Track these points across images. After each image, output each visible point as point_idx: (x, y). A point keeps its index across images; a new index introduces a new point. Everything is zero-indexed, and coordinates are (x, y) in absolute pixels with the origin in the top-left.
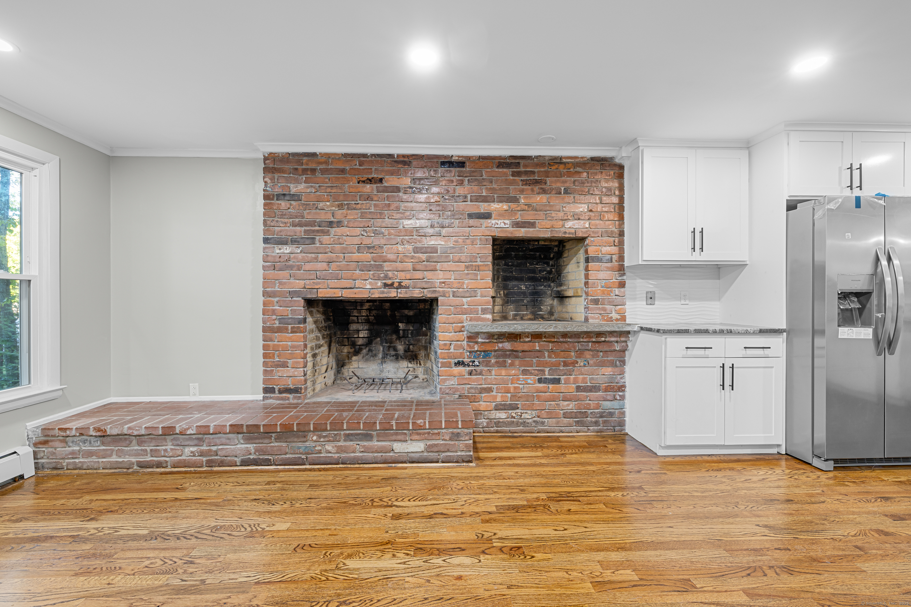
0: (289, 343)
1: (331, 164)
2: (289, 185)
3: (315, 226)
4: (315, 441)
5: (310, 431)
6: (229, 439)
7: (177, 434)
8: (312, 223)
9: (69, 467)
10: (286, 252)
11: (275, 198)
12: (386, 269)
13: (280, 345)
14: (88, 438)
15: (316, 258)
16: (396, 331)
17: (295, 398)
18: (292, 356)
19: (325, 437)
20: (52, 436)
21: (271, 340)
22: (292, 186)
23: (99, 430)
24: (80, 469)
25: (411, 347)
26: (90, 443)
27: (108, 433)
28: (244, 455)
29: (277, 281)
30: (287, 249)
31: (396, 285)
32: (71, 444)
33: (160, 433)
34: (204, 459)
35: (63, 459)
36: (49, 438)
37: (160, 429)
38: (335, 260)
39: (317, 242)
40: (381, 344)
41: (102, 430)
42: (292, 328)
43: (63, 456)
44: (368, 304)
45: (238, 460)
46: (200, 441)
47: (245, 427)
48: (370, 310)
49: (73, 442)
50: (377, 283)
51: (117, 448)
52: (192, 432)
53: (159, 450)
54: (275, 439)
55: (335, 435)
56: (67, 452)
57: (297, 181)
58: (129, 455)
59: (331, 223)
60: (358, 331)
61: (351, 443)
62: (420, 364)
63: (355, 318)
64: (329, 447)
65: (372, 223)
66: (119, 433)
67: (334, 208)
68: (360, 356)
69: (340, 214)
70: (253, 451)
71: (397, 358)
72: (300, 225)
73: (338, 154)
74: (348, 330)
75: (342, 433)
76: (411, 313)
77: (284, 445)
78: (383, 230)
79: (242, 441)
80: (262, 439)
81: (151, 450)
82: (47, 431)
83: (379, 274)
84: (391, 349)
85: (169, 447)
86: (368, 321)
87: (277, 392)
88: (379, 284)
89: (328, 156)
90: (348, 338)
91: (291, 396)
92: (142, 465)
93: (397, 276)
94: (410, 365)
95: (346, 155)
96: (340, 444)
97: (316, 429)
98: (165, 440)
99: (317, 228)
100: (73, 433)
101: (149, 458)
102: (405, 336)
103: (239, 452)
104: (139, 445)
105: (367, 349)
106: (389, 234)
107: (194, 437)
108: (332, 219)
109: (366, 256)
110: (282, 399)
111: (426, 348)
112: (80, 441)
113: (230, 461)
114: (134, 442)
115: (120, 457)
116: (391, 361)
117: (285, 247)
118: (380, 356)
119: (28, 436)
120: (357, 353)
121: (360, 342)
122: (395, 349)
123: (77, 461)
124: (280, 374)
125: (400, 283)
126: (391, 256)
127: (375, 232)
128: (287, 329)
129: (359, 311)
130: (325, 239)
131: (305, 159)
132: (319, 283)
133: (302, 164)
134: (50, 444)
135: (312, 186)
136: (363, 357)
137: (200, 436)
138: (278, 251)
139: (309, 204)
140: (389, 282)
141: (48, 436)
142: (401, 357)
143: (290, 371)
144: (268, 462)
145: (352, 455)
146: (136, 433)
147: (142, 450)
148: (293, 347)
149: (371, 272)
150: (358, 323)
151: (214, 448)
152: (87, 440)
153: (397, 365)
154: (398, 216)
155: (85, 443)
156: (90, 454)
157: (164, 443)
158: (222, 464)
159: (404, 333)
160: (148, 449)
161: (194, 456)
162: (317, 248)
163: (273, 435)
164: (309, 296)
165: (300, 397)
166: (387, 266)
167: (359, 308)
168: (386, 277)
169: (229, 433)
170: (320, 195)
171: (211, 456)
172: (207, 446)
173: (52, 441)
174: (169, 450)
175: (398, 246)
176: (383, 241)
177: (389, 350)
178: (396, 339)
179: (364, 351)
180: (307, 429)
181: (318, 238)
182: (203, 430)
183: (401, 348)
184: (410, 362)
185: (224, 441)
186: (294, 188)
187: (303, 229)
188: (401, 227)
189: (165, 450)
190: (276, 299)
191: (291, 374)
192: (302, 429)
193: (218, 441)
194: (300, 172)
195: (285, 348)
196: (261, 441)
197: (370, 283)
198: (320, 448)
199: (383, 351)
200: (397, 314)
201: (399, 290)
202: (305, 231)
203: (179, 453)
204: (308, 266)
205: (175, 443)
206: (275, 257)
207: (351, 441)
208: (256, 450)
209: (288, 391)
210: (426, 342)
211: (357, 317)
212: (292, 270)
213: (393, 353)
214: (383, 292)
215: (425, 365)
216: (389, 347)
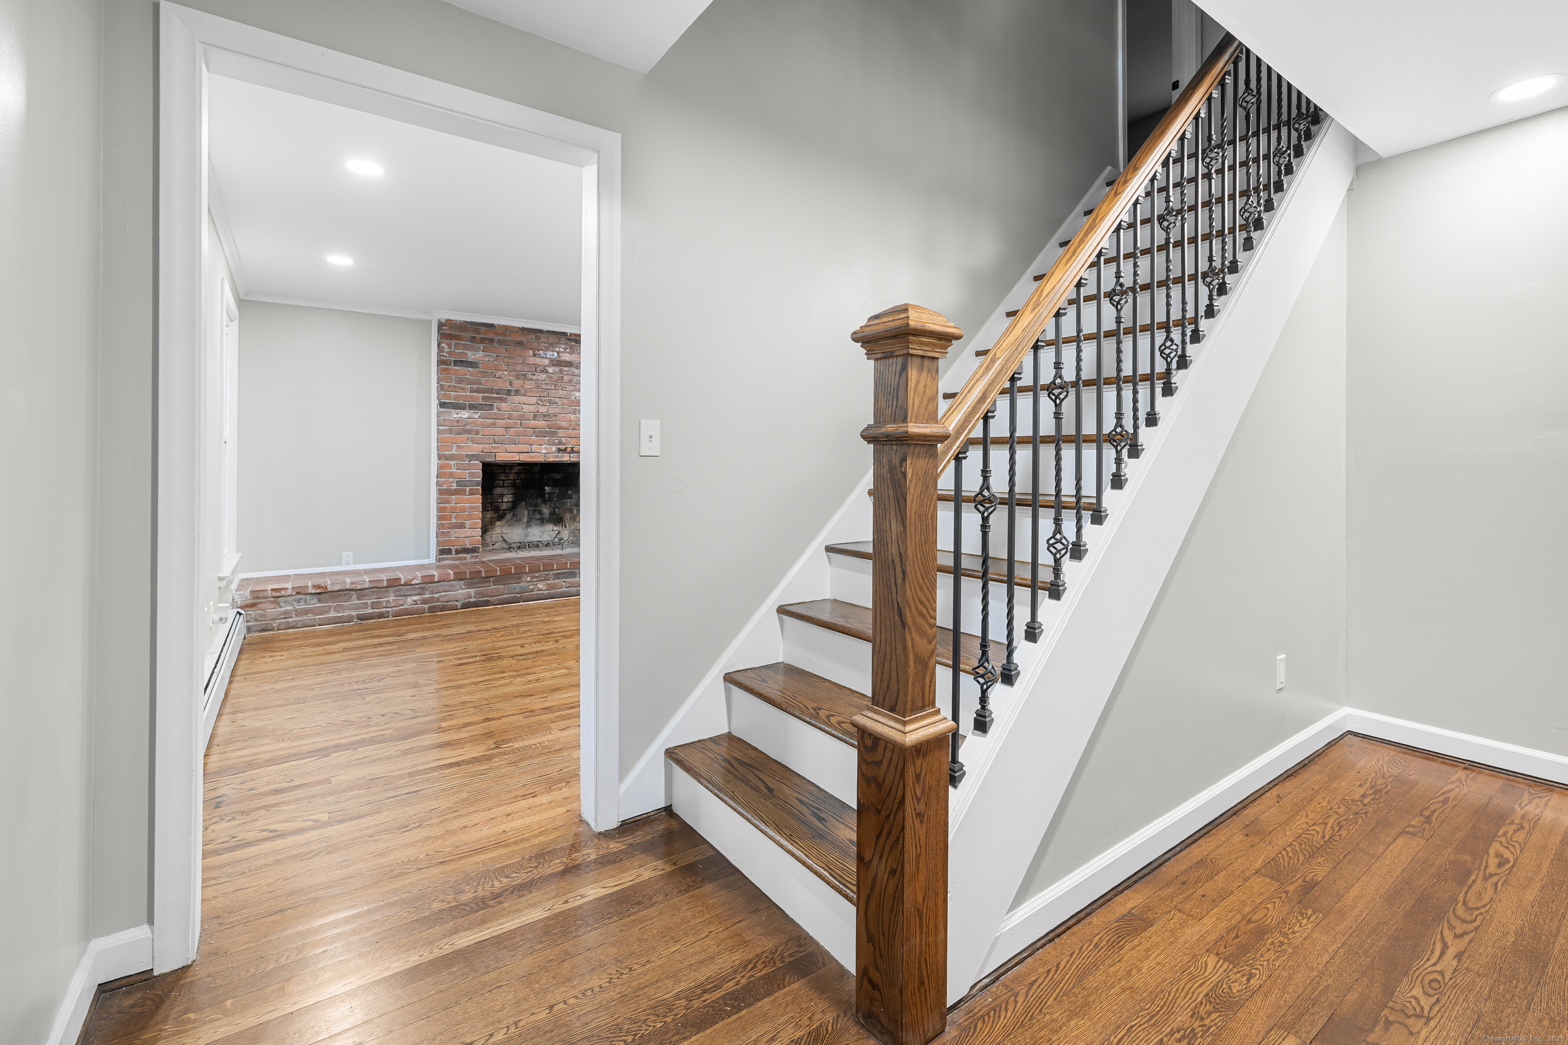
0: (467, 505)
1: (509, 336)
2: (466, 352)
3: (493, 393)
4: (529, 582)
5: (526, 573)
6: (451, 586)
7: (402, 585)
8: (490, 391)
9: (281, 628)
10: (463, 416)
11: (452, 364)
12: (560, 435)
13: (457, 507)
14: (303, 597)
15: (494, 424)
16: (542, 494)
17: (472, 557)
18: (470, 517)
19: (537, 577)
20: (264, 598)
21: (448, 502)
22: (469, 353)
23: (319, 587)
24: (293, 628)
25: (556, 510)
26: (306, 601)
27: (329, 590)
28: (465, 599)
29: (454, 445)
30: (465, 414)
31: (569, 450)
32: (283, 605)
33: (385, 585)
34: (426, 606)
35: (274, 619)
36: (258, 601)
37: (385, 581)
38: (513, 426)
39: (495, 408)
40: (526, 508)
41: (322, 587)
42: (470, 490)
43: (274, 617)
44: (518, 468)
45: (459, 604)
46: (422, 591)
47: (468, 574)
48: (518, 473)
49: (285, 602)
50: (552, 448)
51: (335, 604)
52: (417, 582)
53: (380, 602)
54: (493, 583)
55: (546, 575)
56: (279, 613)
57: (476, 350)
58: (349, 610)
59: (509, 391)
60: (502, 496)
61: (559, 581)
62: (566, 527)
63: (501, 482)
64: (540, 586)
65: (546, 393)
66: (341, 588)
67: (511, 378)
68: (504, 521)
69: (517, 383)
70: (473, 594)
71: (543, 521)
72: (478, 391)
73: (516, 328)
74: (492, 494)
75: (551, 573)
76: (559, 476)
77: (501, 587)
78: (557, 400)
79: (463, 587)
80: (482, 583)
81: (372, 603)
82: (257, 593)
83: (554, 440)
84: (537, 513)
85: (391, 599)
86: (514, 485)
87: (453, 552)
88: (554, 449)
89: (506, 328)
90: (491, 503)
91: (468, 556)
92: (362, 618)
93: (569, 442)
94: (555, 528)
95: (523, 329)
96: (549, 582)
97: (531, 571)
98: (388, 592)
99: (494, 395)
100: (289, 592)
101: (369, 611)
102: (550, 500)
103: (460, 596)
104: (359, 599)
105: (512, 513)
106: (563, 404)
107: (417, 586)
108: (510, 388)
109: (541, 423)
110: (459, 559)
111: (571, 511)
112: (294, 600)
113: (451, 605)
114: (354, 596)
115: (338, 612)
116: (537, 524)
117: (463, 412)
118: (525, 520)
119: (233, 600)
120: (500, 518)
121: (504, 506)
122: (541, 513)
123: (290, 620)
124: (457, 535)
125: (572, 448)
126: (564, 424)
127: (550, 402)
128: (465, 491)
129: (507, 475)
130: (504, 406)
131: (483, 329)
132: (498, 448)
133: (480, 333)
134: (259, 606)
135: (490, 356)
136: (507, 522)
137: (423, 585)
138: (455, 416)
139: (487, 372)
140: (563, 447)
141: (259, 598)
142: (547, 521)
143: (467, 532)
144: (487, 603)
145: (560, 590)
146: (359, 587)
147: (362, 603)
148: (471, 508)
149: (547, 438)
150: (503, 487)
151: (436, 595)
152: (302, 599)
153: (542, 529)
154: (571, 388)
155: (299, 602)
156: (306, 612)
157: (387, 595)
158: (444, 608)
159: (549, 497)
160: (369, 602)
161: (417, 604)
162: (495, 414)
163: (491, 579)
164: (488, 460)
165: (477, 556)
166: (561, 432)
167: (507, 471)
168: (560, 443)
169: (454, 580)
170: (497, 365)
171: (434, 602)
172: (429, 594)
173: (261, 603)
174: (391, 601)
175: (571, 415)
176: (557, 411)
177: (534, 514)
178: (542, 503)
179: (509, 516)
180: (523, 571)
181: (495, 404)
182: (428, 580)
183: (546, 511)
184: (556, 525)
185: (446, 588)
186: (471, 356)
187: (481, 395)
188: (573, 398)
189: (388, 602)
190: (453, 463)
191: (468, 535)
192: (519, 572)
193: (441, 589)
194: (478, 340)
195: (463, 510)
196: (481, 585)
197: (546, 448)
198: (533, 587)
199: (528, 515)
200: (545, 477)
201: (572, 455)
202: (483, 398)
203: (401, 602)
204: (488, 431)
205: (398, 593)
206: (452, 421)
207: (559, 579)
208: (476, 593)
209: (466, 551)
210: (571, 505)
211: (504, 480)
212: (470, 434)
213: (538, 516)
214: (557, 457)
215: (570, 527)
216: (534, 511)
